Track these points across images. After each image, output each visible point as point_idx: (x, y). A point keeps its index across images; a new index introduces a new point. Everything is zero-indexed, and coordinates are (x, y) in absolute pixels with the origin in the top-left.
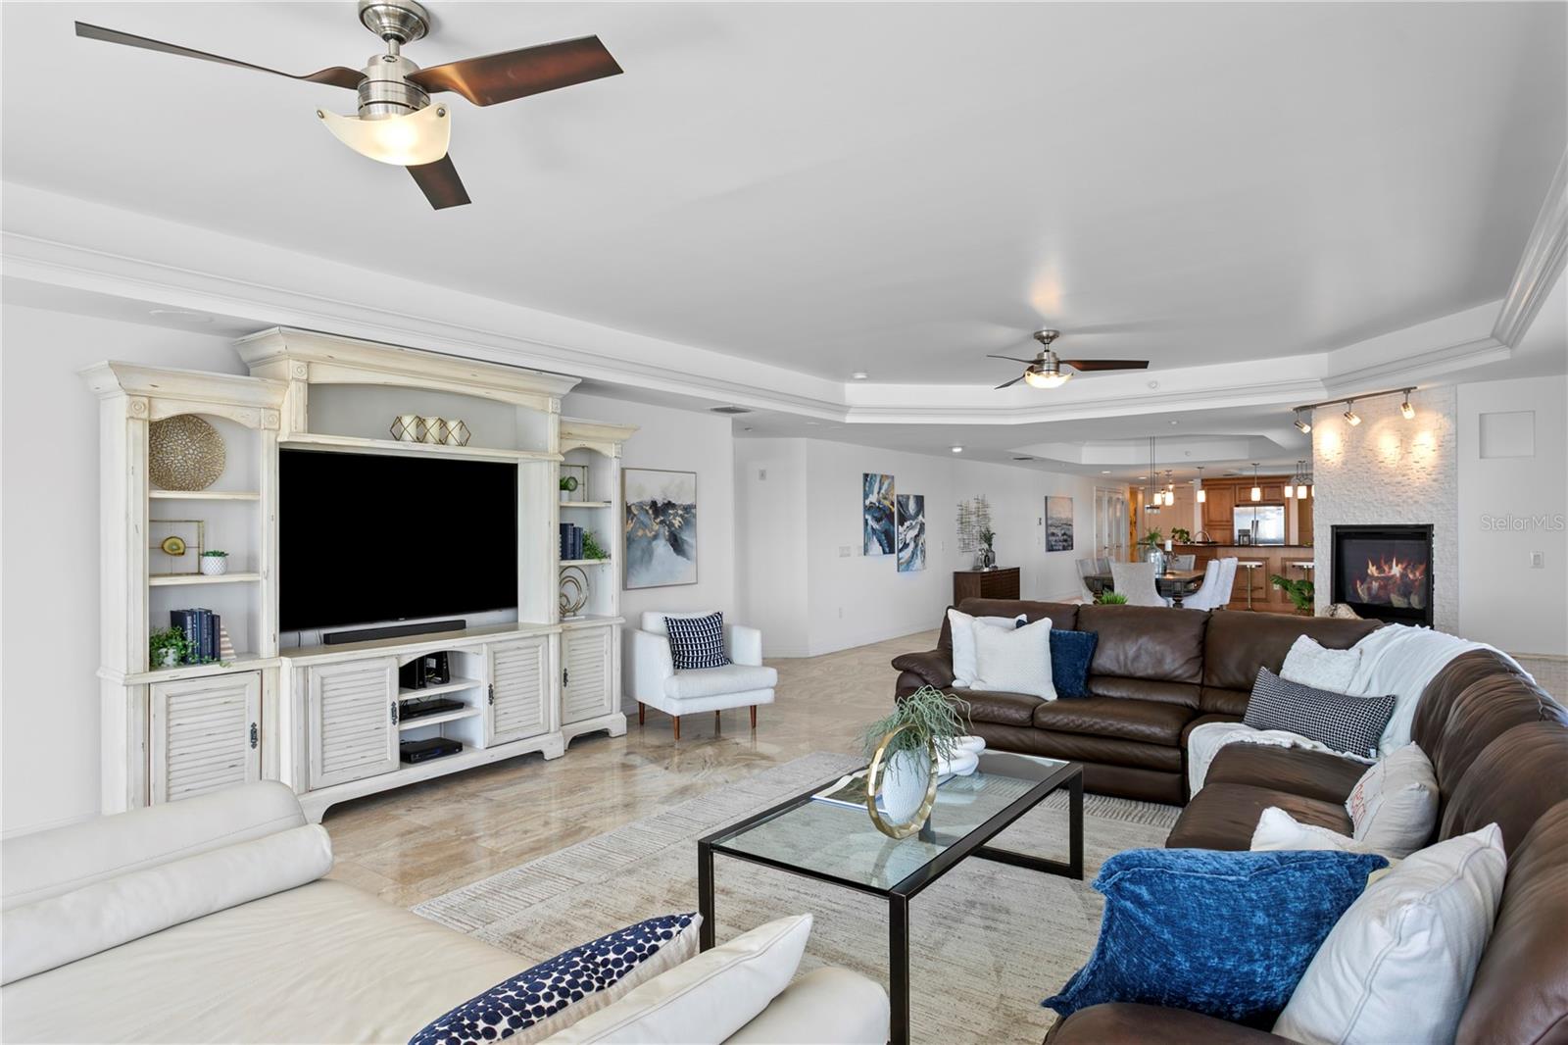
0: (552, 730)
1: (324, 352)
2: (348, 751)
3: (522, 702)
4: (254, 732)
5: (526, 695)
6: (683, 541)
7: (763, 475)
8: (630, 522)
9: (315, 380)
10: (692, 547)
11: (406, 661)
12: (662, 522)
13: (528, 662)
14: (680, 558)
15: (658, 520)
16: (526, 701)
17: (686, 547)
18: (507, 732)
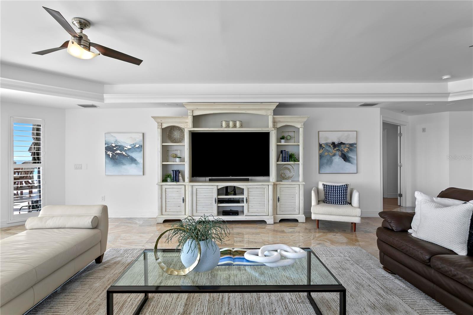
0: (270, 215)
1: (196, 107)
2: (203, 208)
3: (258, 204)
4: (183, 199)
5: (260, 203)
6: (349, 157)
7: (424, 130)
8: (321, 150)
9: (194, 115)
10: (354, 159)
11: (219, 187)
12: (337, 150)
13: (261, 193)
14: (347, 164)
15: (336, 149)
16: (259, 204)
17: (350, 159)
18: (252, 212)
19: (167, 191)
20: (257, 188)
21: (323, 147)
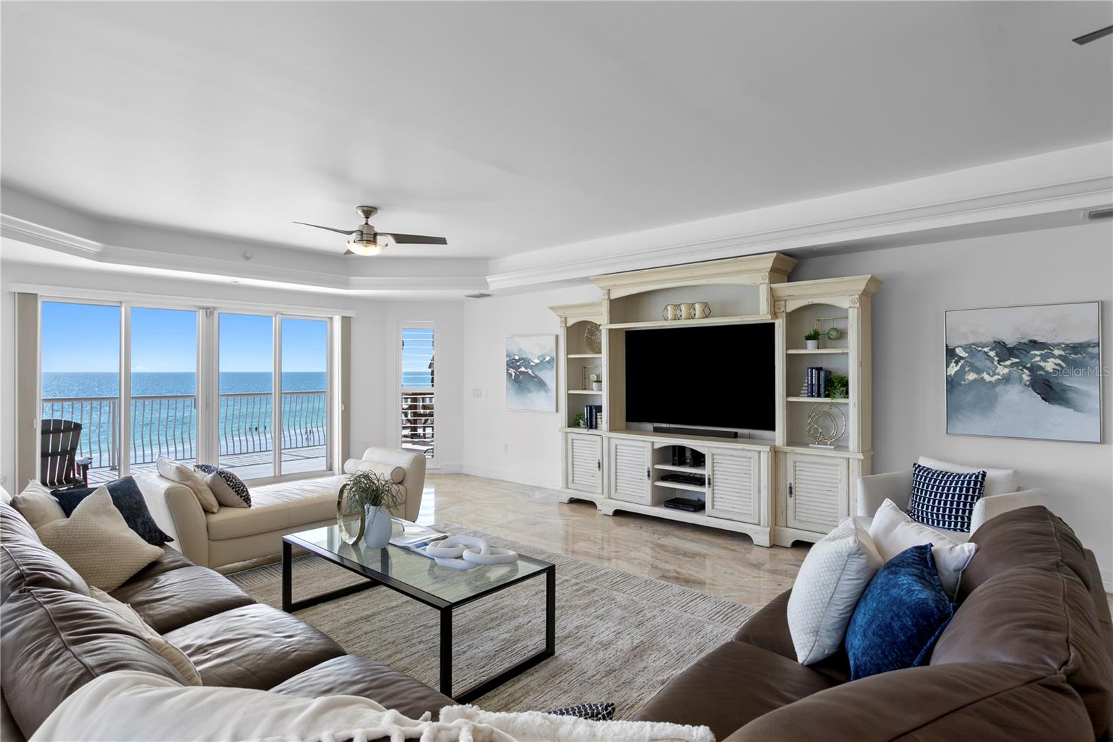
0: (762, 524)
1: (612, 283)
2: (628, 486)
4: (599, 463)
5: (740, 491)
6: (1065, 389)
9: (612, 298)
10: (1088, 395)
11: (657, 446)
12: (1013, 365)
13: (742, 467)
14: (1056, 409)
15: (1008, 363)
17: (1071, 395)
18: (722, 511)
19: (574, 444)
20: (732, 456)
21: (961, 358)
